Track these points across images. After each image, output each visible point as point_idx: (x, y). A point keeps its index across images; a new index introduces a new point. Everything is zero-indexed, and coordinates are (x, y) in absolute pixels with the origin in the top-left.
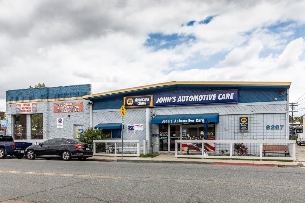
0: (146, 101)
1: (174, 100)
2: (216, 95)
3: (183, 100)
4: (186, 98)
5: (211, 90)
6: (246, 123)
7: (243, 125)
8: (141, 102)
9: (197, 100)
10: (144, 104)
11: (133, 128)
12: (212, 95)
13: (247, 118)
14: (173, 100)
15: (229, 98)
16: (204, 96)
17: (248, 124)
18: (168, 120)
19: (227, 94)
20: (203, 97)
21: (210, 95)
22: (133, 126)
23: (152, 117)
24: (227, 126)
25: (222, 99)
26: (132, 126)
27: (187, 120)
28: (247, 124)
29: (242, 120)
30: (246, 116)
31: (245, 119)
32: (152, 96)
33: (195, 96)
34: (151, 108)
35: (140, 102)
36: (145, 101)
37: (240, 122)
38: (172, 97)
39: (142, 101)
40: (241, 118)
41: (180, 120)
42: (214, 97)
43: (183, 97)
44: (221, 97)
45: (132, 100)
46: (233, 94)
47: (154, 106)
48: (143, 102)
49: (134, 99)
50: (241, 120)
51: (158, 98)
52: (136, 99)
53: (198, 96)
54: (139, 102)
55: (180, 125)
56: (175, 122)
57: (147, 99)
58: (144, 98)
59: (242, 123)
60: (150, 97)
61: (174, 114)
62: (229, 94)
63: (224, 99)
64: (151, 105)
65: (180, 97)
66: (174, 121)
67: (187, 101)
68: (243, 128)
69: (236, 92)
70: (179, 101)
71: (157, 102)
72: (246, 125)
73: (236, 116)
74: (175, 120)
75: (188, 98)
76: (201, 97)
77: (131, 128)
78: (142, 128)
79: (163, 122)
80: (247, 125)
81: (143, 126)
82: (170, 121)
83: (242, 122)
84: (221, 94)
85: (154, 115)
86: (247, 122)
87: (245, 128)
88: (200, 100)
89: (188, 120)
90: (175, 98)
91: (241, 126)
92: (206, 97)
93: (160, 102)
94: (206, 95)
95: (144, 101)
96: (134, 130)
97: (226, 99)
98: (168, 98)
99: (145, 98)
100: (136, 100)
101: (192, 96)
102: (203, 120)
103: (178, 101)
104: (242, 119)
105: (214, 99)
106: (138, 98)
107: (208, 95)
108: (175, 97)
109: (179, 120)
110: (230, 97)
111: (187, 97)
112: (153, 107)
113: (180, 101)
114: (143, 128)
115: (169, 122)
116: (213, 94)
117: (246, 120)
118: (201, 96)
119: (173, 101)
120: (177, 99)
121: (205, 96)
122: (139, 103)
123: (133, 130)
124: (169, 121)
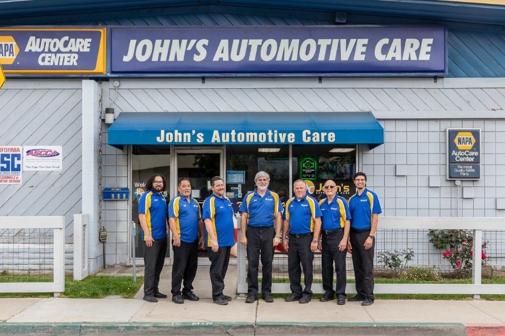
0: (79, 53)
1: (198, 54)
2: (366, 41)
3: (238, 54)
4: (249, 48)
5: (344, 21)
6: (472, 150)
7: (462, 159)
8: (56, 53)
9: (294, 58)
10: (66, 64)
11: (17, 162)
12: (353, 41)
13: (476, 134)
14: (195, 51)
15: (414, 57)
16: (320, 41)
17: (479, 156)
18: (182, 132)
19: (409, 41)
20: (318, 47)
21: (343, 42)
22: (14, 156)
23: (103, 120)
24: (401, 160)
25: (389, 58)
26: (11, 153)
27: (266, 132)
28: (476, 154)
29: (459, 141)
30: (468, 126)
31: (470, 136)
32: (103, 31)
33: (287, 41)
34: (100, 79)
35: (50, 52)
36: (71, 52)
37: (452, 147)
38: (193, 42)
39: (59, 51)
40: (453, 134)
41: (237, 132)
42: (360, 49)
43: (236, 42)
44: (385, 49)
45: (14, 43)
46: (431, 41)
47: (113, 72)
48: (62, 55)
49: (22, 40)
50: (456, 141)
51: (133, 43)
52: (32, 39)
53: (296, 42)
54: (43, 52)
55: (218, 155)
56: (213, 141)
57: (84, 44)
58: (66, 38)
59: (457, 150)
60: (96, 37)
61: (197, 109)
62: (416, 42)
63: (398, 58)
64: (101, 67)
65: (224, 43)
66: (208, 134)
67: (252, 58)
68: (461, 170)
69: (440, 34)
70: (221, 59)
71: (127, 59)
72: (472, 159)
73: (434, 126)
74: (216, 133)
75: (259, 47)
76: (309, 47)
77: (8, 163)
78: (56, 164)
79: (160, 140)
80: (477, 160)
81: (60, 157)
82: (194, 137)
83: (460, 146)
84: (386, 41)
85: (108, 111)
86: (476, 147)
87: (471, 169)
88: (305, 58)
89: (270, 133)
90: (204, 46)
91: (452, 161)
92: (329, 48)
93: (141, 58)
94: (328, 41)
95: (67, 49)
96: (18, 169)
97: (406, 58)
98: (176, 42)
99: (72, 40)
100: (33, 45)
101: (272, 42)
102: (334, 134)
103: (216, 58)
104: (460, 135)
105: (359, 57)
106: (39, 35)
107: (336, 41)
108: (205, 42)
109: (233, 133)
110: (418, 52)
111: (255, 43)
112: (107, 79)
113: (226, 59)
114: (60, 164)
115: (187, 138)
116: (357, 37)
117: (473, 141)
118: (311, 42)
119: (197, 58)
120: (211, 49)
121: (324, 43)
122: (47, 59)
123: (13, 169)
124: (189, 134)
